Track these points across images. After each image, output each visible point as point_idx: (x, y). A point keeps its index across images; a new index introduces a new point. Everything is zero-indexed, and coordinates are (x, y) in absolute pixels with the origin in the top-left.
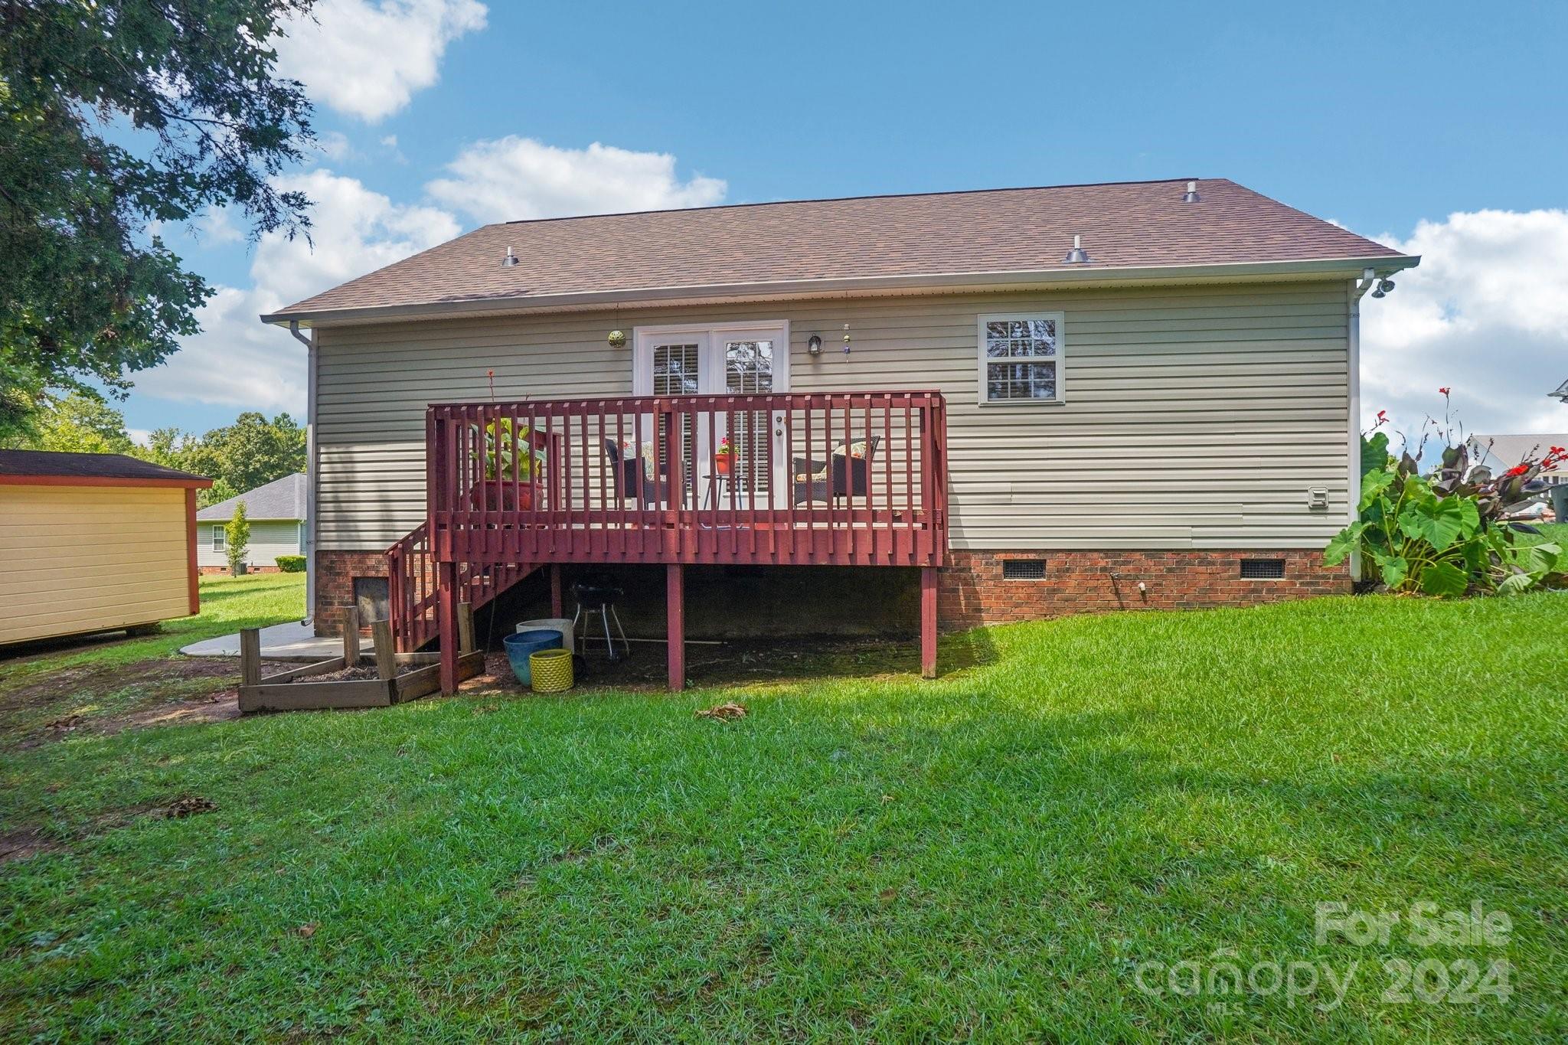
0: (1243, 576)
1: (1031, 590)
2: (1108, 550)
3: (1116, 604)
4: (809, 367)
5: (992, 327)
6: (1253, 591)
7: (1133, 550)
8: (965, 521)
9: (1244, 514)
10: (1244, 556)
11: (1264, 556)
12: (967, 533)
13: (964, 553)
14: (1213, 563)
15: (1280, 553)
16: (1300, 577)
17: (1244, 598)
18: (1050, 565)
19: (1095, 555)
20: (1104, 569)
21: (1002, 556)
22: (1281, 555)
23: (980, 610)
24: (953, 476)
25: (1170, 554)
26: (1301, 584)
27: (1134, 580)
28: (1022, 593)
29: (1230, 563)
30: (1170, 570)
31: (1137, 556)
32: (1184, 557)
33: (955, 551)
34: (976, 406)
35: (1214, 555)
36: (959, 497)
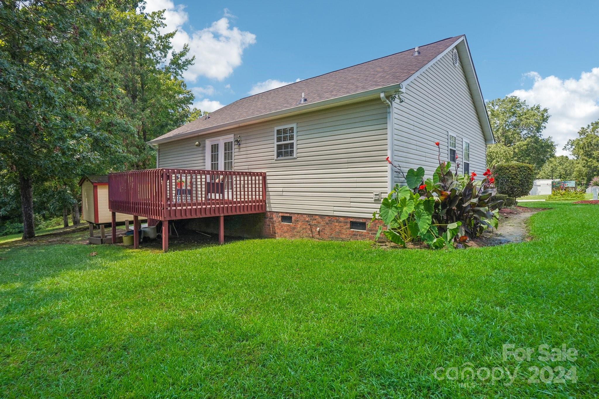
0: (351, 228)
1: (288, 227)
2: (309, 214)
3: (311, 235)
4: (238, 149)
5: (279, 132)
6: (354, 235)
7: (316, 215)
8: (272, 201)
9: (351, 202)
10: (351, 220)
11: (358, 221)
12: (272, 205)
13: (272, 212)
14: (340, 222)
15: (364, 220)
16: (371, 231)
17: (351, 237)
18: (293, 219)
19: (305, 216)
20: (308, 221)
21: (280, 214)
22: (364, 221)
23: (275, 233)
24: (269, 185)
25: (327, 217)
26: (372, 233)
27: (316, 226)
28: (285, 229)
29: (347, 222)
30: (327, 224)
31: (317, 217)
32: (332, 219)
33: (270, 211)
34: (274, 160)
35: (341, 219)
36: (270, 193)
